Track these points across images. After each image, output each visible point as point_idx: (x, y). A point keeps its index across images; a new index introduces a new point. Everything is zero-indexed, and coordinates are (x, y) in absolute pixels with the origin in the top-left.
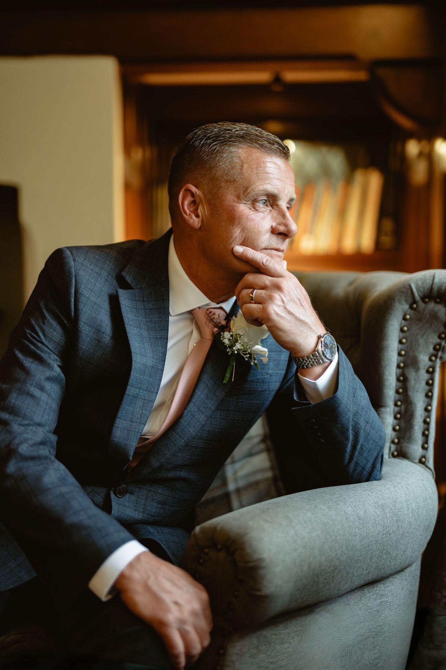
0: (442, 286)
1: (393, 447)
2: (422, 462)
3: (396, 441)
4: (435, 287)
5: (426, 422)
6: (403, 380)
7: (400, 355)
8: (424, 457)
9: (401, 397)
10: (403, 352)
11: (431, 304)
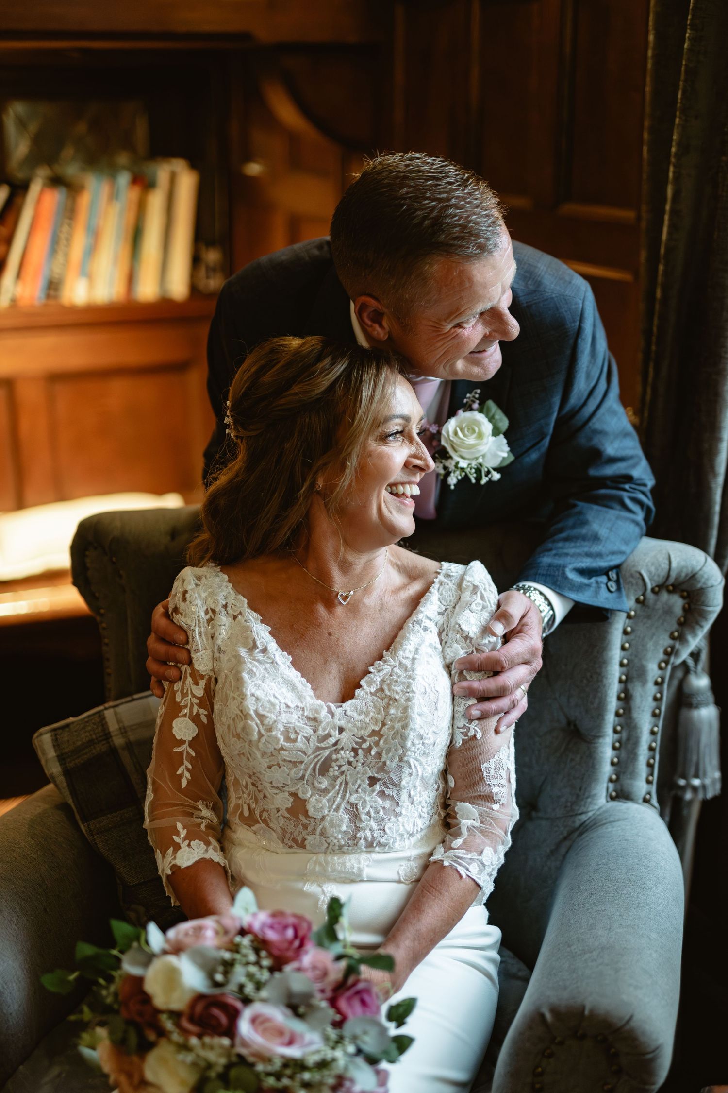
1: (611, 786)
2: (646, 801)
3: (614, 777)
4: (673, 574)
5: (651, 749)
6: (626, 698)
7: (622, 665)
8: (649, 793)
9: (622, 720)
10: (625, 661)
11: (665, 596)
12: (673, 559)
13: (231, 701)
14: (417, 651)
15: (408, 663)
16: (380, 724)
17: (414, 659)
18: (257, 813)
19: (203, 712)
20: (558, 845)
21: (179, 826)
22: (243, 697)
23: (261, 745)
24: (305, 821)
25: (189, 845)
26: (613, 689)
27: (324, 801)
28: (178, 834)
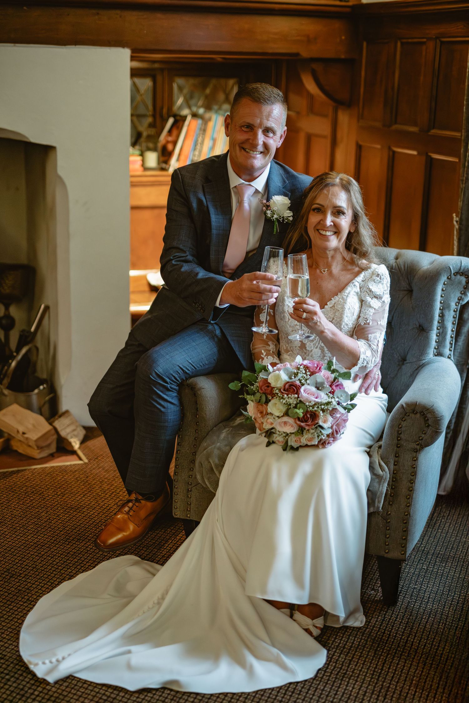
0: (465, 267)
1: (435, 350)
2: (449, 358)
3: (437, 347)
4: (462, 268)
5: (451, 337)
6: (442, 316)
7: (441, 303)
8: (450, 355)
9: (440, 325)
10: (442, 302)
11: (458, 277)
12: (462, 263)
13: (280, 306)
14: (349, 293)
15: (345, 297)
16: (332, 319)
17: (347, 296)
18: (289, 348)
19: (271, 311)
20: (413, 372)
21: (263, 351)
22: (284, 305)
23: (289, 323)
24: (305, 351)
25: (267, 358)
26: (437, 312)
27: (312, 344)
28: (263, 354)
